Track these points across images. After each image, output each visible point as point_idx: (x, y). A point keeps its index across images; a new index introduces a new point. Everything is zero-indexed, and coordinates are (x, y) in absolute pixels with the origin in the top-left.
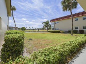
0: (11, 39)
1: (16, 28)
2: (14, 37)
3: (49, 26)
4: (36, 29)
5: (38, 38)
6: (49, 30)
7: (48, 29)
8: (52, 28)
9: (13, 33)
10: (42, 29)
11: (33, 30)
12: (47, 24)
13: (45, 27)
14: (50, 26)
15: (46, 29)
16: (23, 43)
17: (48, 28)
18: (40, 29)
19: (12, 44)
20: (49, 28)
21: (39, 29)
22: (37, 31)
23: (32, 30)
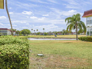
0: (7, 55)
1: (12, 31)
2: (12, 50)
3: (80, 26)
4: (50, 34)
5: (56, 52)
6: (79, 36)
7: (78, 33)
8: (88, 30)
9: (8, 43)
10: (65, 33)
11: (46, 34)
12: (74, 22)
13: (70, 29)
14: (84, 26)
15: (72, 33)
16: (28, 64)
17: (78, 30)
18: (60, 33)
19: (8, 66)
20: (81, 30)
21: (56, 34)
22: (53, 38)
23: (42, 34)
